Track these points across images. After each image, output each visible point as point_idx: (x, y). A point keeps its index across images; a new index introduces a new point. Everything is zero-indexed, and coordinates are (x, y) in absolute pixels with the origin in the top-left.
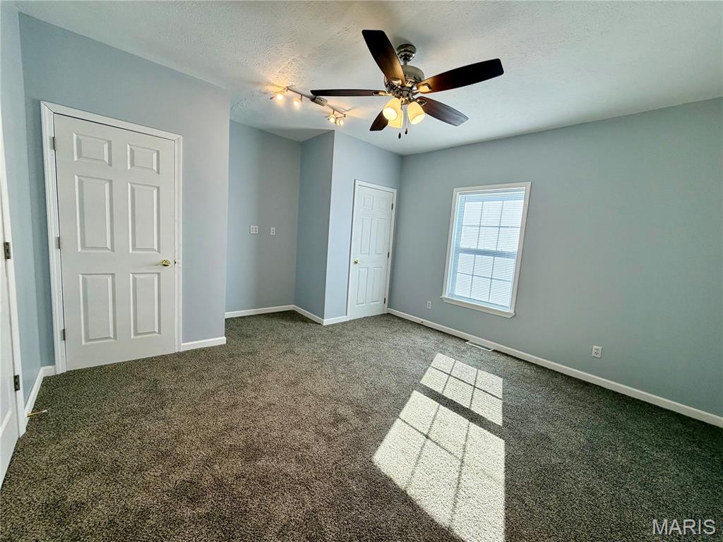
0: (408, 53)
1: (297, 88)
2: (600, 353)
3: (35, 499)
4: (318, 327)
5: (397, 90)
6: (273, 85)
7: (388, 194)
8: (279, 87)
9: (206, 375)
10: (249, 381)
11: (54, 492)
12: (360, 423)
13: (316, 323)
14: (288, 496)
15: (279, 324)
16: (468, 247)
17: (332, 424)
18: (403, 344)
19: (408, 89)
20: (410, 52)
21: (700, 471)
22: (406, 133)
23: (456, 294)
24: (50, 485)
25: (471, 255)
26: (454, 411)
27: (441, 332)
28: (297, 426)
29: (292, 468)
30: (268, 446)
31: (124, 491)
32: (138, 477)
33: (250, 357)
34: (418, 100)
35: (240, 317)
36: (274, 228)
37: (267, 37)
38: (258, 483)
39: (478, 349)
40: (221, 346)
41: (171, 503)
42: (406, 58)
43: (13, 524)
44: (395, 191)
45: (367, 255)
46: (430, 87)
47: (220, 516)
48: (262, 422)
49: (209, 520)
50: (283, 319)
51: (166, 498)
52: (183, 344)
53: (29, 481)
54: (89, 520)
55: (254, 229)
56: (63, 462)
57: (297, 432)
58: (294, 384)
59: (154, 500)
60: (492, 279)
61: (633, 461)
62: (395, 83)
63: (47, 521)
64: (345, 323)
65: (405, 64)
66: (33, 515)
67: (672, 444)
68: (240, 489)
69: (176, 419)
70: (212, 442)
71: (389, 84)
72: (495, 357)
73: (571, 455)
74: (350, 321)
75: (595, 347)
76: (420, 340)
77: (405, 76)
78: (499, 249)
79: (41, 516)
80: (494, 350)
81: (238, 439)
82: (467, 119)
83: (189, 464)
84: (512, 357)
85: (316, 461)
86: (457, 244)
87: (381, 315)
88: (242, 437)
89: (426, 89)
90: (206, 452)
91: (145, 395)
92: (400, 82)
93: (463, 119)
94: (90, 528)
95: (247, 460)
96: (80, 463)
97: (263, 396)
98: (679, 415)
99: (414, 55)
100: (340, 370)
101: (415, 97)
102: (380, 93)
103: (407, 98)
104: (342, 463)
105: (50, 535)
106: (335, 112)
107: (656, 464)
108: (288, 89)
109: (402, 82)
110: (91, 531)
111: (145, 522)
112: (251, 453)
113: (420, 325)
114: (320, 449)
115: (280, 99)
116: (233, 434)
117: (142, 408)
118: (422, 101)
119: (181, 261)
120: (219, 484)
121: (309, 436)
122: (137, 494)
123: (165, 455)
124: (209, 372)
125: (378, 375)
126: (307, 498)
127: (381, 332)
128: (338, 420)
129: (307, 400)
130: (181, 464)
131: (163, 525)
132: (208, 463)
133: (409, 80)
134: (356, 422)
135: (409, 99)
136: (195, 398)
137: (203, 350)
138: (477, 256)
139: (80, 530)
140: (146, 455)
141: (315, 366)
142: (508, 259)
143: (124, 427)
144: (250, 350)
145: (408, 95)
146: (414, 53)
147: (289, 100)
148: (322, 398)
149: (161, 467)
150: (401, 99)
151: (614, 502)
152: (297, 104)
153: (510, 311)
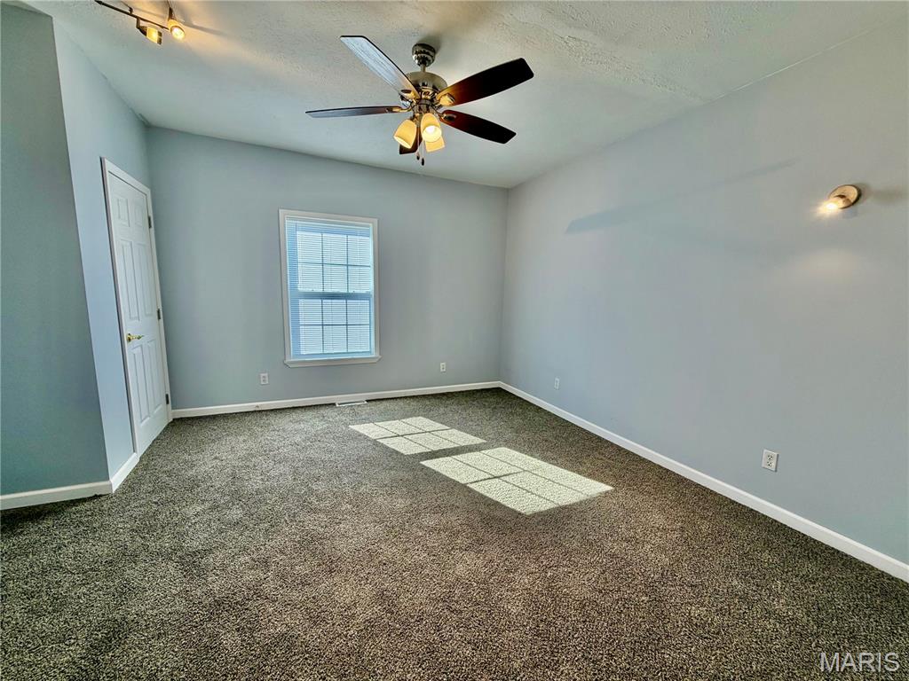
0: (425, 55)
2: (445, 367)
7: (142, 196)
16: (310, 290)
23: (303, 353)
25: (316, 300)
42: (426, 63)
44: (149, 192)
45: (137, 321)
60: (347, 325)
64: (144, 465)
74: (147, 460)
75: (442, 364)
78: (351, 291)
80: (368, 401)
86: (294, 287)
138: (324, 301)
142: (363, 301)
153: (374, 354)
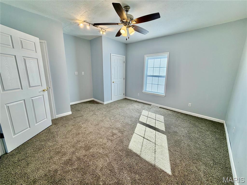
0: (127, 9)
1: (88, 21)
2: (191, 105)
3: (17, 172)
4: (103, 105)
5: (125, 23)
6: (79, 20)
7: (123, 58)
8: (81, 21)
9: (67, 125)
10: (82, 126)
11: (23, 169)
12: (121, 134)
13: (101, 104)
14: (101, 159)
15: (89, 105)
16: (150, 75)
17: (112, 136)
18: (131, 108)
19: (129, 23)
20: (128, 9)
21: (217, 136)
22: (129, 38)
23: (147, 90)
24: (21, 167)
25: (151, 77)
26: (149, 127)
27: (143, 103)
28: (101, 138)
29: (101, 151)
30: (92, 145)
31: (47, 165)
32: (51, 160)
33: (81, 117)
34: (132, 26)
35: (75, 104)
36: (83, 72)
37: (75, 3)
38: (91, 157)
39: (155, 107)
40: (70, 115)
41: (64, 167)
42: (127, 11)
43: (11, 181)
44: (125, 57)
45: (117, 80)
46: (136, 22)
47: (81, 168)
48: (89, 138)
49: (78, 170)
50: (90, 103)
51: (62, 165)
52: (56, 116)
53: (13, 167)
54: (38, 176)
55: (76, 73)
56: (23, 159)
57: (101, 140)
58: (98, 125)
59: (58, 166)
60: (158, 85)
61: (200, 136)
62: (124, 21)
63: (23, 178)
64: (112, 103)
65: (127, 13)
66: (18, 177)
67: (210, 129)
68: (86, 160)
69: (60, 141)
70: (74, 147)
71: (122, 21)
72: (160, 109)
73: (183, 136)
74: (113, 102)
75: (189, 104)
76: (136, 106)
77: (127, 18)
78: (160, 75)
79: (20, 177)
80: (160, 107)
81: (82, 144)
82: (148, 32)
83: (67, 154)
84: (165, 109)
85: (108, 148)
86: (147, 74)
87: (123, 99)
88: (83, 143)
89: (135, 22)
90: (72, 150)
91: (47, 134)
92: (126, 20)
93: (147, 32)
94: (39, 178)
95: (86, 150)
96: (29, 159)
97: (88, 130)
98: (212, 121)
99: (129, 10)
100: (112, 118)
101: (131, 25)
102: (119, 24)
103: (128, 26)
104: (117, 147)
105: (26, 182)
106: (102, 30)
107: (206, 136)
108: (84, 21)
109: (127, 20)
110: (39, 179)
111: (57, 173)
112: (87, 148)
113: (136, 101)
114: (109, 144)
115: (81, 25)
116: (80, 143)
117: (47, 139)
118: (133, 26)
119: (52, 87)
120: (79, 159)
121: (105, 141)
122: (52, 165)
123: (59, 152)
124: (68, 124)
125: (124, 119)
126: (107, 159)
127: (124, 104)
128: (113, 134)
129: (103, 129)
130: (65, 154)
131: (63, 173)
132: (73, 153)
133: (129, 19)
134: (120, 134)
135: (129, 26)
136: (65, 133)
137: (64, 117)
138: (153, 77)
139: (35, 179)
140: (52, 153)
141: (103, 118)
142: (163, 78)
143: (42, 145)
144: (81, 115)
145: (128, 25)
146: (129, 9)
147: (85, 26)
148: (108, 128)
149: (58, 156)
150: (126, 26)
151: (195, 147)
152: (88, 27)
153: (164, 94)
